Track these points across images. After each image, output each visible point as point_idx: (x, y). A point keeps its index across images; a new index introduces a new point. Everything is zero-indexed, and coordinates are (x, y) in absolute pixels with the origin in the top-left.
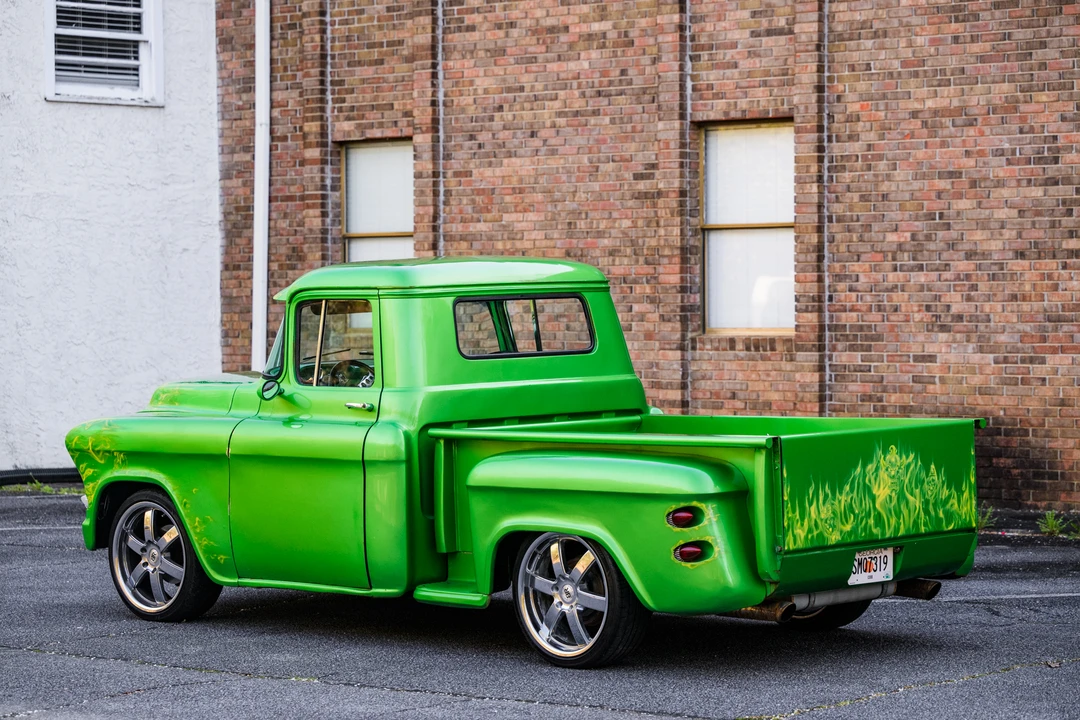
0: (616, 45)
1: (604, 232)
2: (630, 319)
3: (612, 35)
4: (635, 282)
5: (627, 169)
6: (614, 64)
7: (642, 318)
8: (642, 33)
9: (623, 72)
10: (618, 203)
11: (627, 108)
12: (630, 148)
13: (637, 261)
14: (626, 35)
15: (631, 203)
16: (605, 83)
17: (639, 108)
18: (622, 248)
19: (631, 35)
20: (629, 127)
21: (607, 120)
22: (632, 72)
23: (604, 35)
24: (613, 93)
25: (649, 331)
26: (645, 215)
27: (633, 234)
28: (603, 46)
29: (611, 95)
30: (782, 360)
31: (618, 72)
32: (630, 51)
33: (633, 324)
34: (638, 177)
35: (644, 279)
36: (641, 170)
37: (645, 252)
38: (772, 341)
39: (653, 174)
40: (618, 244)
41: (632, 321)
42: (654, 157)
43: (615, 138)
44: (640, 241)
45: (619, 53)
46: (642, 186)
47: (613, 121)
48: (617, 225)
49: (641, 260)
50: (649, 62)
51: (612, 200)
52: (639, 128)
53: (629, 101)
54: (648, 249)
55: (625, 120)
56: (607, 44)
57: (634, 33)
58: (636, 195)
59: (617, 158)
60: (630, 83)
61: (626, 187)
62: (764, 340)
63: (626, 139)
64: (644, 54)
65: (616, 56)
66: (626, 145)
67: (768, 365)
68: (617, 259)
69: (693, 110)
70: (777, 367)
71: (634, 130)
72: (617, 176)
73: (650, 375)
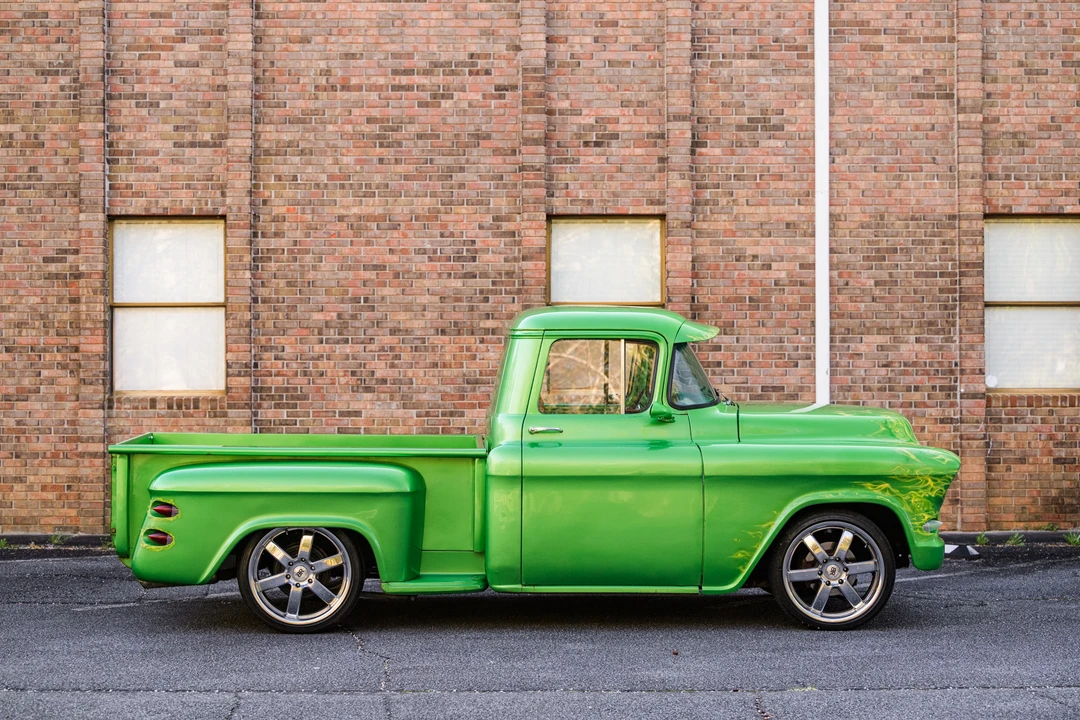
0: (24, 145)
1: (9, 307)
2: (38, 383)
3: (20, 137)
4: (45, 350)
5: (36, 253)
6: (22, 162)
7: (52, 381)
8: (54, 137)
9: (33, 169)
10: (25, 282)
11: (36, 201)
12: (40, 235)
13: (47, 333)
14: (36, 137)
15: (40, 282)
16: (12, 178)
17: (50, 201)
18: (30, 321)
19: (42, 137)
20: (39, 217)
21: (14, 209)
22: (41, 170)
23: (11, 136)
24: (20, 186)
25: (59, 393)
26: (56, 293)
27: (42, 309)
28: (10, 145)
29: (18, 189)
30: (205, 416)
31: (26, 169)
32: (40, 152)
33: (42, 387)
34: (46, 260)
35: (55, 349)
36: (52, 254)
37: (56, 325)
38: (196, 401)
39: (66, 258)
40: (26, 317)
41: (41, 384)
42: (67, 244)
43: (22, 226)
44: (50, 316)
45: (28, 153)
46: (53, 268)
47: (20, 211)
48: (24, 301)
49: (52, 332)
50: (62, 162)
51: (17, 279)
52: (50, 217)
53: (38, 195)
54: (59, 323)
55: (34, 211)
56: (14, 144)
57: (44, 137)
58: (47, 276)
59: (24, 244)
60: (40, 179)
61: (34, 269)
62: (188, 400)
63: (35, 226)
64: (56, 154)
65: (24, 155)
66: (36, 232)
67: (193, 421)
68: (24, 331)
69: (110, 204)
70: (201, 423)
71: (44, 219)
72: (24, 259)
73: (61, 431)
